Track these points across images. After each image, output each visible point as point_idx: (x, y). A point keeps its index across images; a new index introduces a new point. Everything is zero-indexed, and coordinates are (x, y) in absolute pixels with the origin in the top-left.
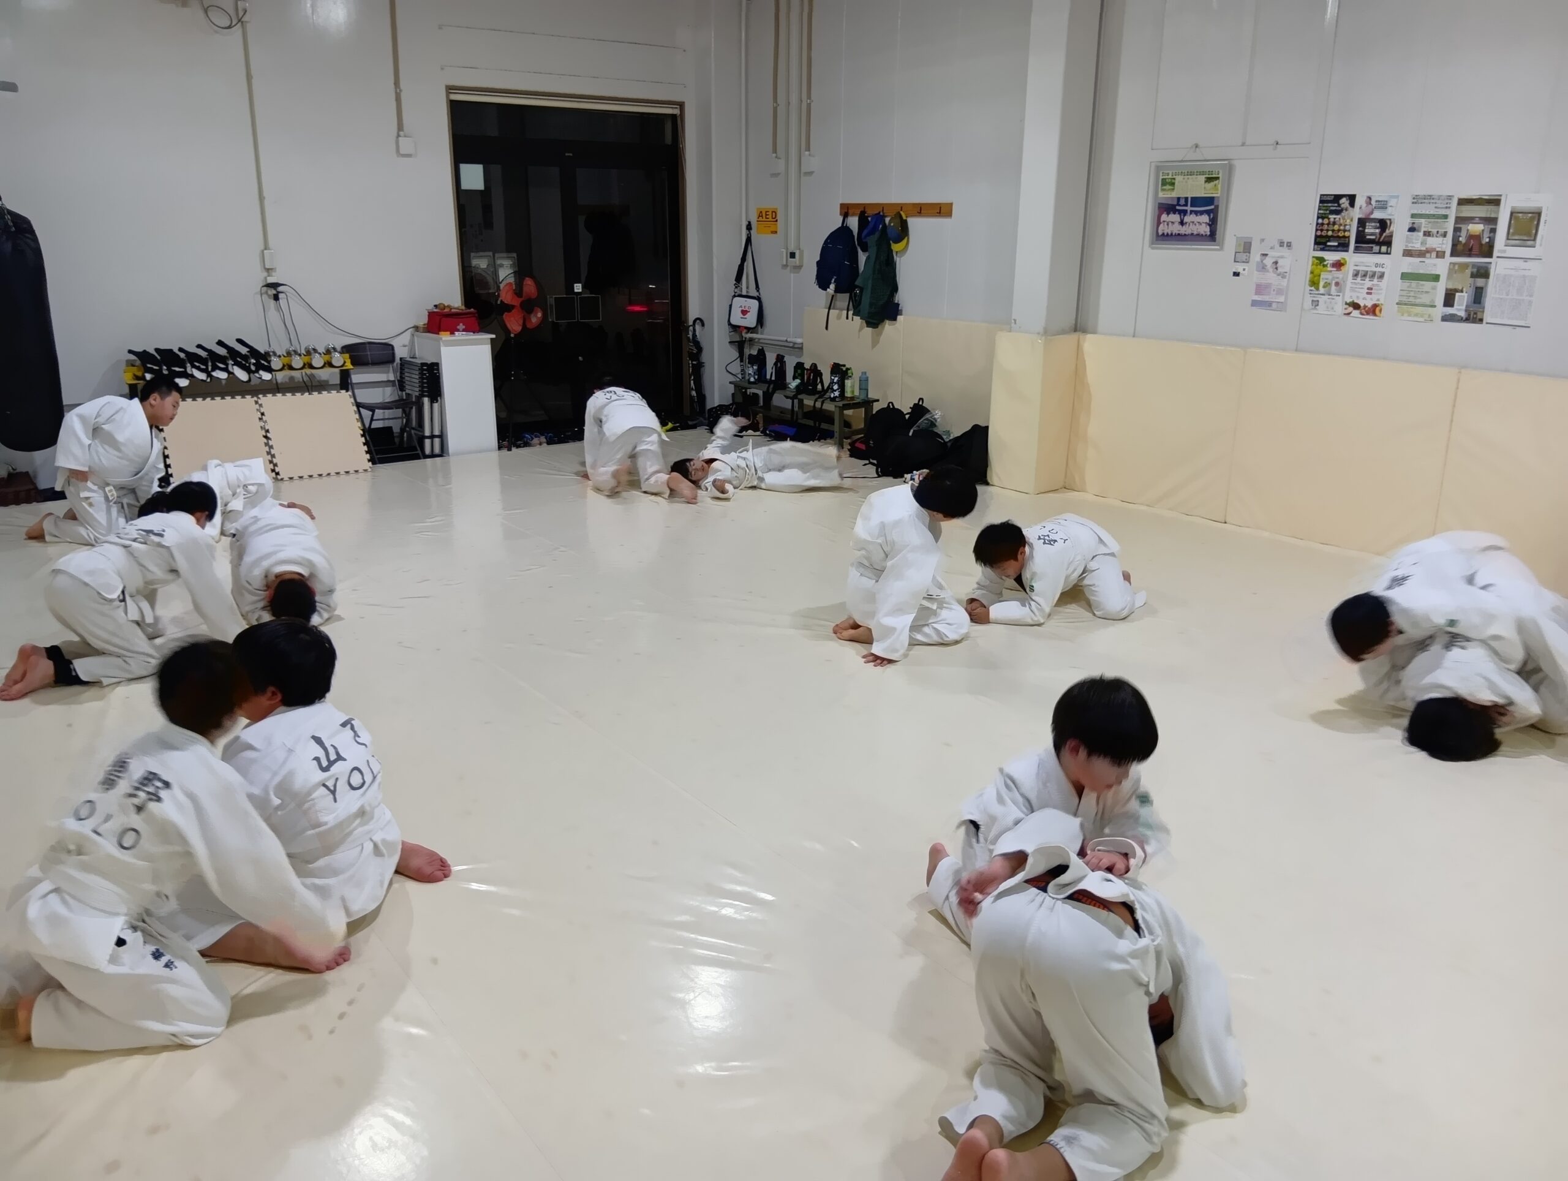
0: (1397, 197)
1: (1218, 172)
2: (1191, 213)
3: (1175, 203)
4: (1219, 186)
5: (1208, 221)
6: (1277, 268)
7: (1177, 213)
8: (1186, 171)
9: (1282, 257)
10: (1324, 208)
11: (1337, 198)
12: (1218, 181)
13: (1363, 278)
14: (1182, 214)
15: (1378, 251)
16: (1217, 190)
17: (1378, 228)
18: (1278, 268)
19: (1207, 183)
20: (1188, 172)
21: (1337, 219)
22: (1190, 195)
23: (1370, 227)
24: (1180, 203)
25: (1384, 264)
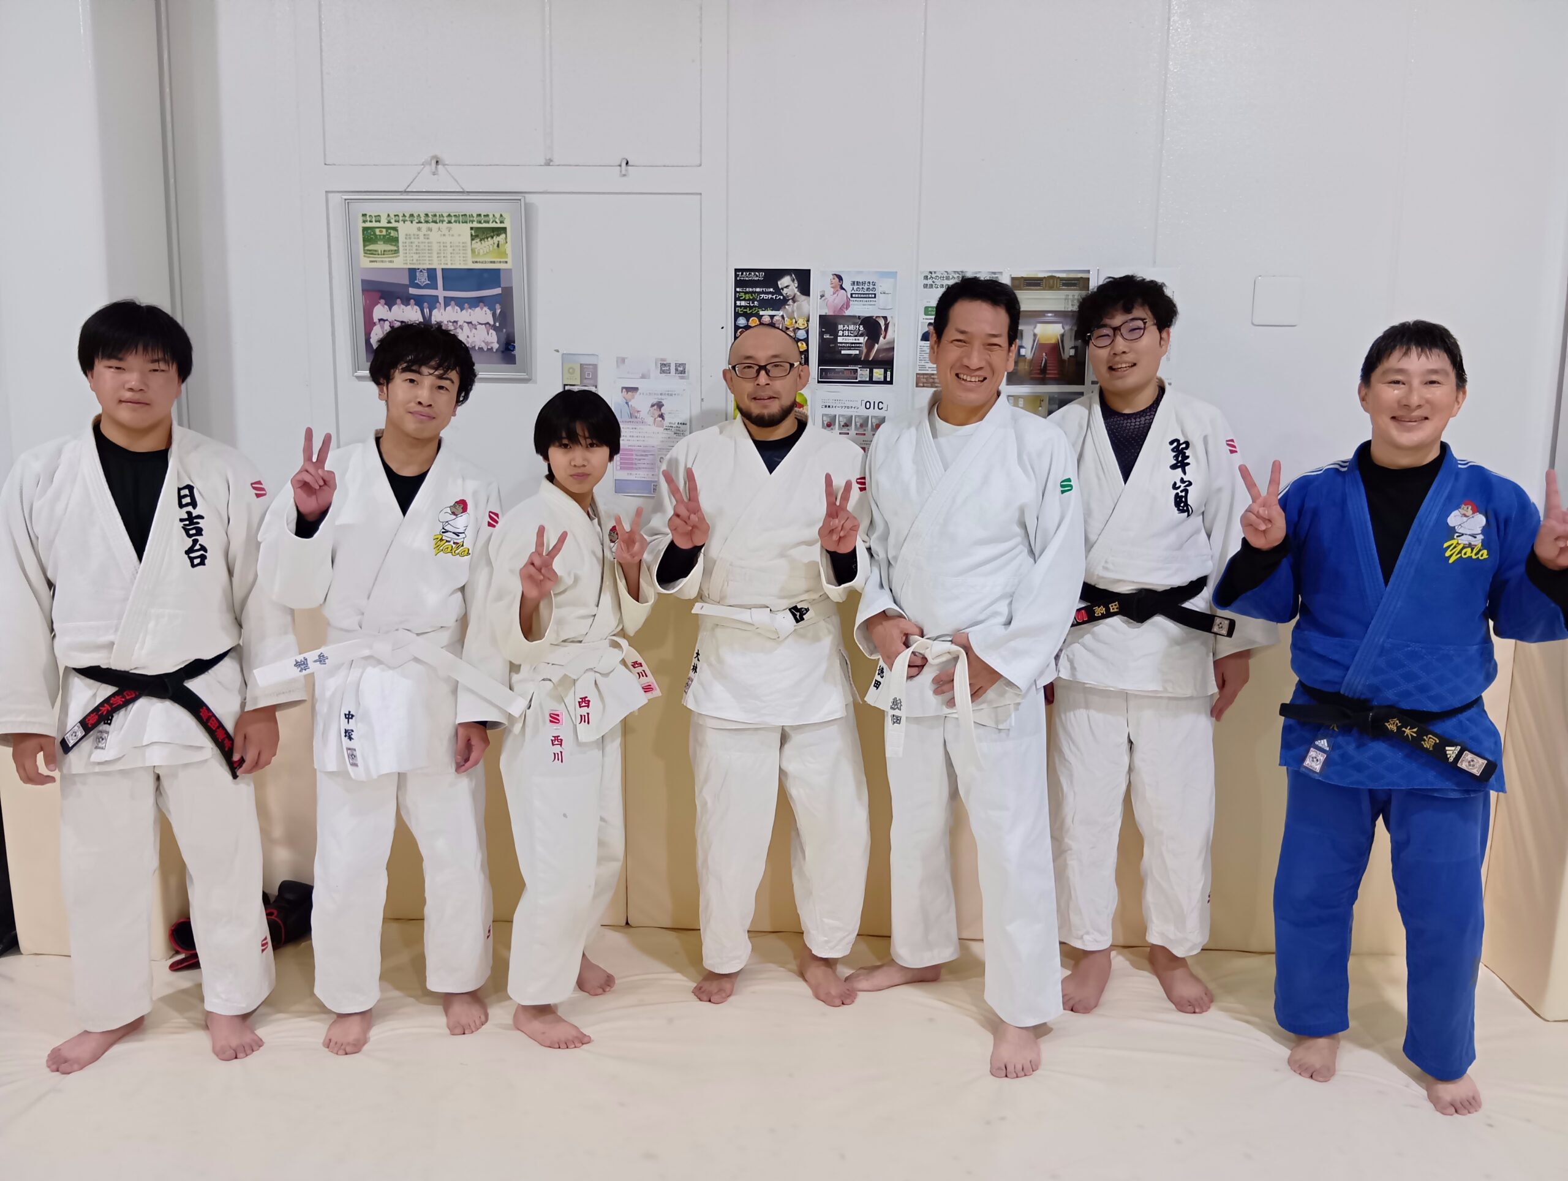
0: (893, 275)
1: (501, 216)
2: (446, 305)
3: (407, 282)
4: (508, 248)
5: (492, 322)
6: (662, 416)
7: (412, 301)
8: (422, 215)
9: (671, 395)
10: (747, 297)
11: (772, 276)
12: (503, 236)
13: (845, 430)
14: (426, 305)
15: (868, 379)
16: (505, 254)
17: (862, 335)
18: (666, 416)
19: (478, 240)
20: (427, 215)
21: (776, 318)
22: (438, 265)
23: (846, 333)
24: (416, 282)
25: (882, 403)
